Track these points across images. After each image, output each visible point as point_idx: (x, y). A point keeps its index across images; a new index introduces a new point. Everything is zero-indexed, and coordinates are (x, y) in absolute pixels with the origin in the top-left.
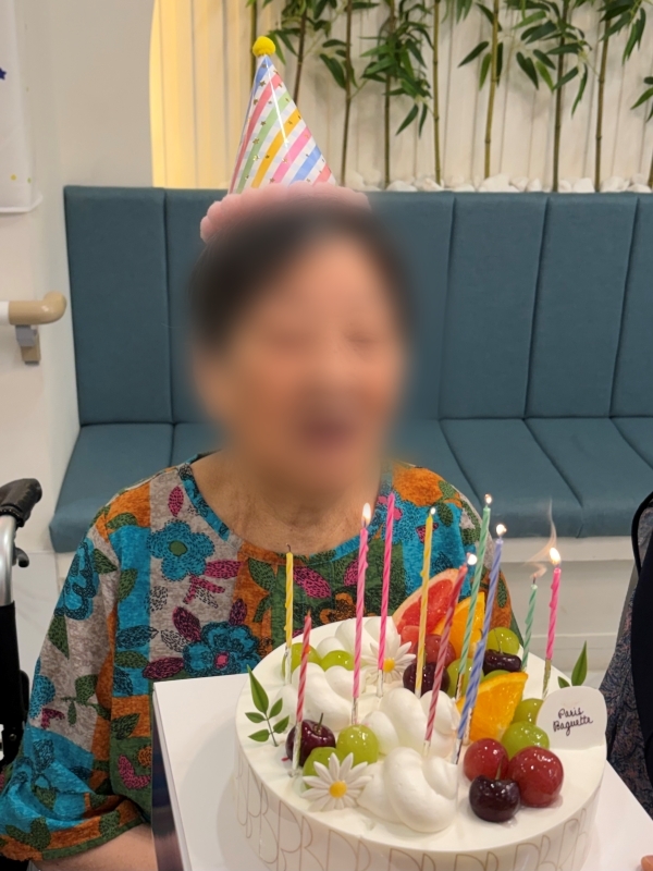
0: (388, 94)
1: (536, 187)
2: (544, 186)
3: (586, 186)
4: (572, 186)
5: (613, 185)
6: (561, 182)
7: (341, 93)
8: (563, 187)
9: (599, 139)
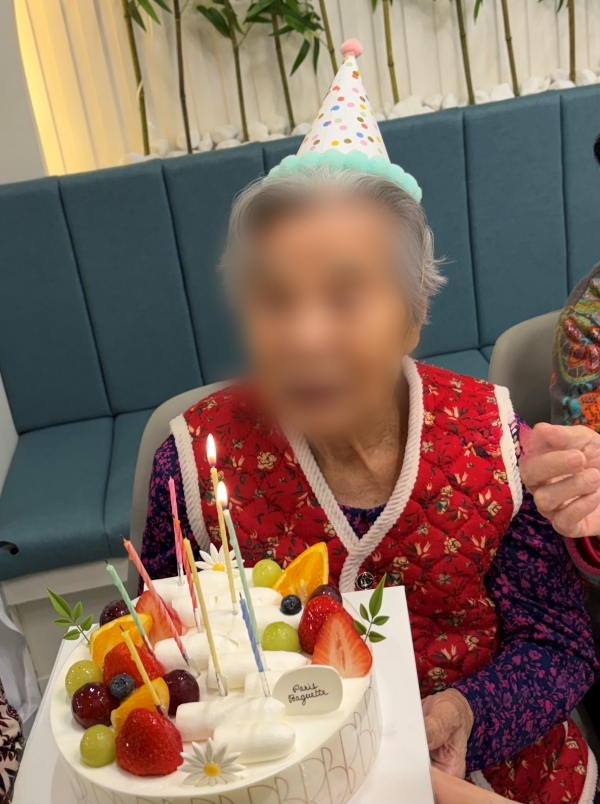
0: (277, 34)
1: (451, 102)
2: (460, 101)
3: (504, 93)
4: (490, 95)
5: (532, 86)
6: (477, 93)
7: (227, 43)
8: (479, 98)
9: (509, 40)
